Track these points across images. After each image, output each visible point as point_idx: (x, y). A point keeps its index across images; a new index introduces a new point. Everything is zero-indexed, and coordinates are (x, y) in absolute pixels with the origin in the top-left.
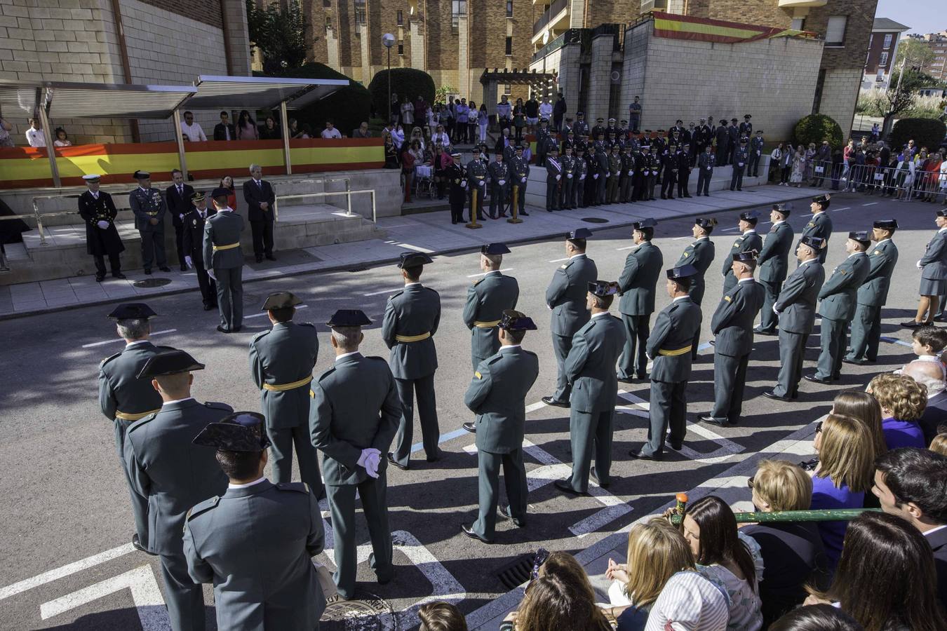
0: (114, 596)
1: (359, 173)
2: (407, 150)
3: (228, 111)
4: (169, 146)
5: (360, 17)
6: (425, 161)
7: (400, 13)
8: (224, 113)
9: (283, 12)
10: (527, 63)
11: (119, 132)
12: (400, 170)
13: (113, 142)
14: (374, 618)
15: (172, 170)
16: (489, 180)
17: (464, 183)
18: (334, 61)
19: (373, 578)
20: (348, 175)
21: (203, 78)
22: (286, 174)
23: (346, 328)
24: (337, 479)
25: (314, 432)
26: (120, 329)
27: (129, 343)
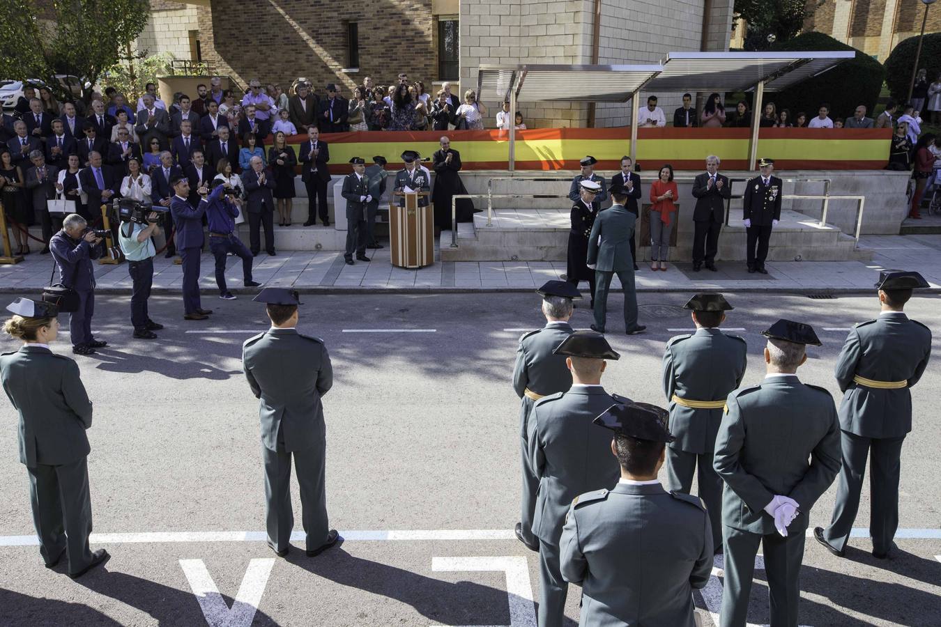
0: (491, 574)
1: (845, 175)
2: (927, 146)
3: (693, 95)
4: (622, 132)
8: (687, 95)
11: (576, 115)
12: (910, 173)
13: (568, 126)
15: (620, 158)
18: (840, 30)
20: (830, 176)
21: (672, 55)
22: (747, 169)
23: (786, 343)
24: (737, 520)
25: (720, 453)
26: (546, 306)
27: (551, 322)
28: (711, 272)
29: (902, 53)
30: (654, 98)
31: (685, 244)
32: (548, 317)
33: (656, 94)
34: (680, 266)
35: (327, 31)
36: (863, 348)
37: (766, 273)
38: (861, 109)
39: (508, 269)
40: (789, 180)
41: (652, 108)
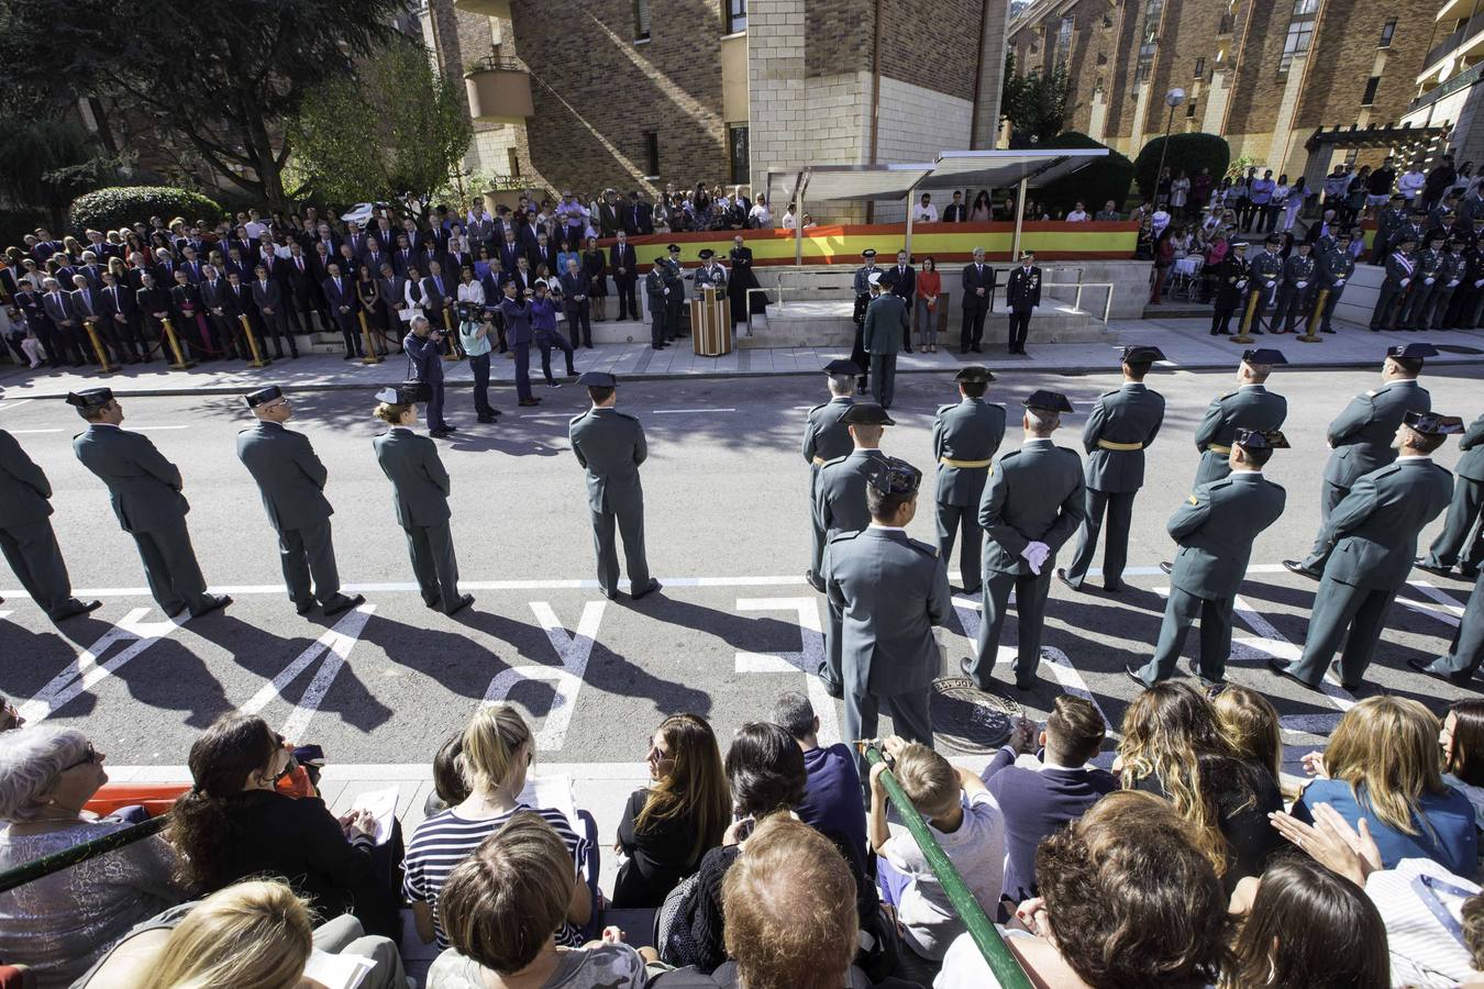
0: (786, 612)
1: (1098, 264)
2: (1169, 238)
3: (963, 192)
4: (899, 228)
5: (1142, 73)
6: (1189, 252)
7: (1201, 61)
8: (958, 193)
9: (1045, 77)
10: (1397, 116)
11: (857, 213)
12: (1153, 262)
13: (849, 223)
14: (1004, 716)
15: (896, 252)
16: (1281, 281)
17: (1242, 283)
18: (1096, 131)
19: (1013, 680)
20: (1084, 265)
21: (944, 154)
22: (1011, 260)
23: (1043, 411)
24: (997, 564)
25: (984, 510)
26: (831, 382)
27: (836, 396)
28: (977, 354)
29: (1150, 151)
30: (927, 196)
31: (955, 329)
32: (833, 393)
33: (929, 192)
34: (950, 349)
35: (630, 142)
36: (1107, 415)
37: (1025, 354)
38: (1111, 204)
39: (797, 354)
40: (1047, 270)
41: (925, 204)
